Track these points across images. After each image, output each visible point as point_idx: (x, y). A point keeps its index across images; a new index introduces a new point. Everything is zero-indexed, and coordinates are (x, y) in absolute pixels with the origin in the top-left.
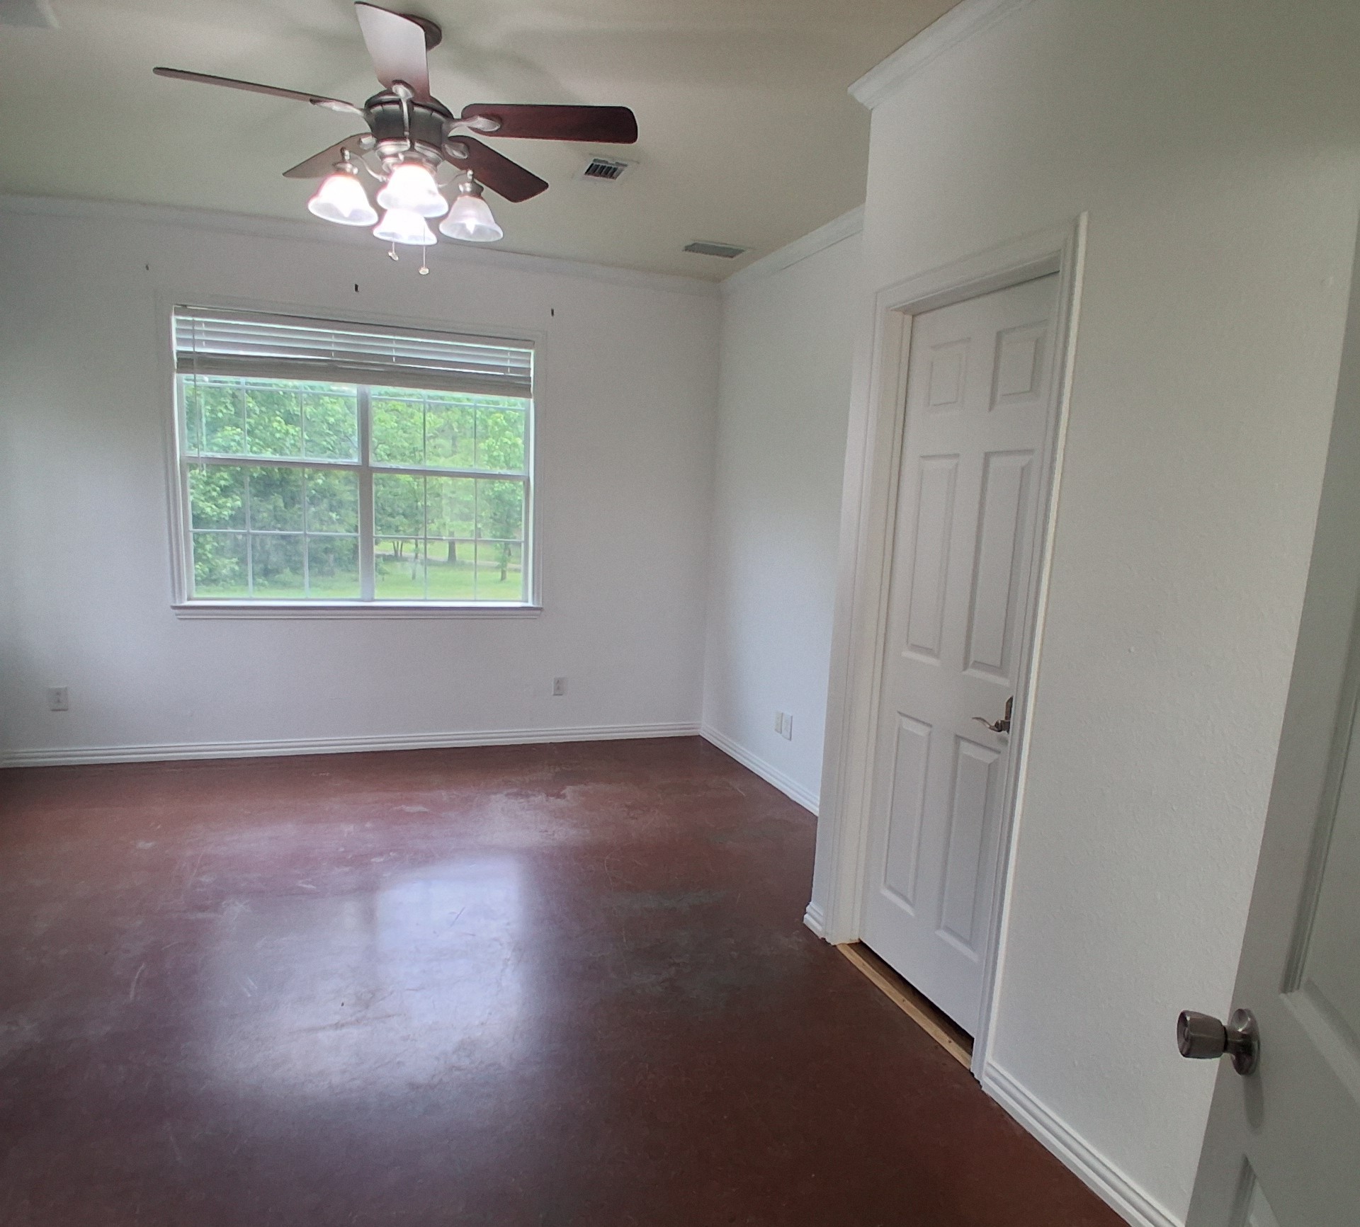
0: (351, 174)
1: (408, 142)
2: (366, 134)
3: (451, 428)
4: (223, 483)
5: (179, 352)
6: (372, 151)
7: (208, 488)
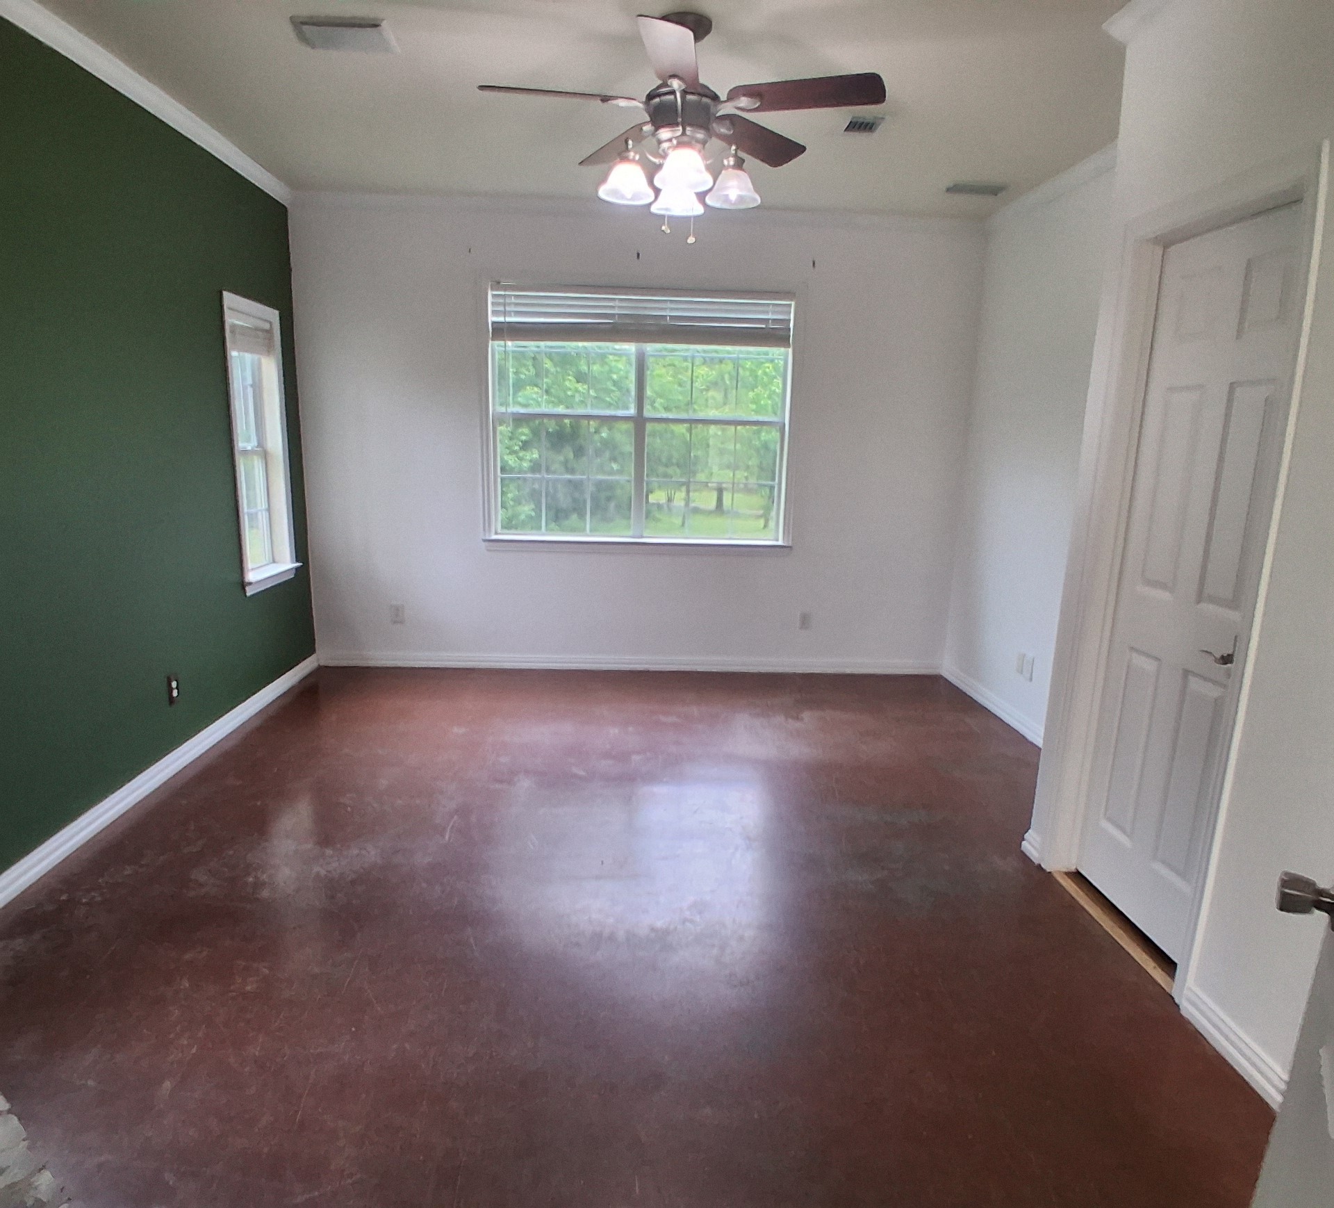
0: (633, 161)
1: (680, 128)
2: (645, 123)
3: (723, 379)
4: (524, 438)
5: (493, 323)
6: (651, 137)
7: (512, 443)
